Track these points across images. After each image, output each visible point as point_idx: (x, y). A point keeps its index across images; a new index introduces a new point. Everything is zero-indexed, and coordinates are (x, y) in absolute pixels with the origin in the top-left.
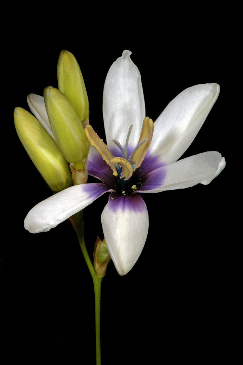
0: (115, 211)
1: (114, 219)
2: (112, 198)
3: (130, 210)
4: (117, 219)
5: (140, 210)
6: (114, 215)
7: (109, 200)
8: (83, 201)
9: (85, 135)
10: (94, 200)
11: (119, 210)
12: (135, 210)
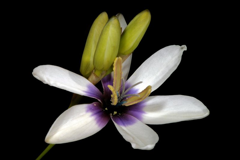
0: (87, 111)
1: (81, 114)
2: (95, 105)
3: (95, 119)
4: (83, 116)
5: (99, 125)
6: (84, 113)
7: (92, 104)
8: (80, 89)
9: (114, 60)
10: (85, 95)
11: (90, 114)
12: (98, 122)
